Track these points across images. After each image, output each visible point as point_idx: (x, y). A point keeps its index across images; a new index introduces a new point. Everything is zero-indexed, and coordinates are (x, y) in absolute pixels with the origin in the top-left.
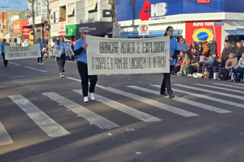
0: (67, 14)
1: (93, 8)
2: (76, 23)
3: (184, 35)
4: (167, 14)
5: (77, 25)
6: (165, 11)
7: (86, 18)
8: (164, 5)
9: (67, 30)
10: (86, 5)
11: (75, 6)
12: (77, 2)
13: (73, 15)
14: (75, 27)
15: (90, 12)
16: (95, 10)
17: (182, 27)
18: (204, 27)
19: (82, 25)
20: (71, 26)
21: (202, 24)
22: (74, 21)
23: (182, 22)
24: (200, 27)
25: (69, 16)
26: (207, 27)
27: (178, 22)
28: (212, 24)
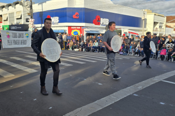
0: (3, 20)
1: (20, 17)
2: (9, 24)
3: (67, 32)
4: (59, 22)
5: (9, 26)
6: (58, 21)
7: (15, 22)
8: (58, 18)
9: (3, 28)
10: (15, 15)
11: (8, 15)
12: (9, 14)
13: (7, 20)
14: (8, 27)
15: (17, 19)
16: (21, 18)
17: (67, 29)
18: (76, 29)
19: (12, 25)
20: (6, 26)
21: (75, 28)
22: (8, 23)
23: (67, 26)
24: (74, 29)
25: (4, 21)
26: (78, 29)
27: (64, 26)
28: (80, 28)
